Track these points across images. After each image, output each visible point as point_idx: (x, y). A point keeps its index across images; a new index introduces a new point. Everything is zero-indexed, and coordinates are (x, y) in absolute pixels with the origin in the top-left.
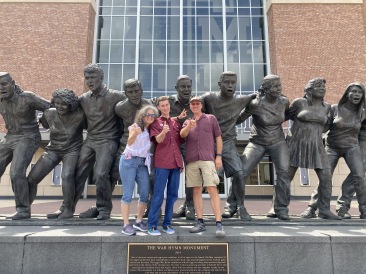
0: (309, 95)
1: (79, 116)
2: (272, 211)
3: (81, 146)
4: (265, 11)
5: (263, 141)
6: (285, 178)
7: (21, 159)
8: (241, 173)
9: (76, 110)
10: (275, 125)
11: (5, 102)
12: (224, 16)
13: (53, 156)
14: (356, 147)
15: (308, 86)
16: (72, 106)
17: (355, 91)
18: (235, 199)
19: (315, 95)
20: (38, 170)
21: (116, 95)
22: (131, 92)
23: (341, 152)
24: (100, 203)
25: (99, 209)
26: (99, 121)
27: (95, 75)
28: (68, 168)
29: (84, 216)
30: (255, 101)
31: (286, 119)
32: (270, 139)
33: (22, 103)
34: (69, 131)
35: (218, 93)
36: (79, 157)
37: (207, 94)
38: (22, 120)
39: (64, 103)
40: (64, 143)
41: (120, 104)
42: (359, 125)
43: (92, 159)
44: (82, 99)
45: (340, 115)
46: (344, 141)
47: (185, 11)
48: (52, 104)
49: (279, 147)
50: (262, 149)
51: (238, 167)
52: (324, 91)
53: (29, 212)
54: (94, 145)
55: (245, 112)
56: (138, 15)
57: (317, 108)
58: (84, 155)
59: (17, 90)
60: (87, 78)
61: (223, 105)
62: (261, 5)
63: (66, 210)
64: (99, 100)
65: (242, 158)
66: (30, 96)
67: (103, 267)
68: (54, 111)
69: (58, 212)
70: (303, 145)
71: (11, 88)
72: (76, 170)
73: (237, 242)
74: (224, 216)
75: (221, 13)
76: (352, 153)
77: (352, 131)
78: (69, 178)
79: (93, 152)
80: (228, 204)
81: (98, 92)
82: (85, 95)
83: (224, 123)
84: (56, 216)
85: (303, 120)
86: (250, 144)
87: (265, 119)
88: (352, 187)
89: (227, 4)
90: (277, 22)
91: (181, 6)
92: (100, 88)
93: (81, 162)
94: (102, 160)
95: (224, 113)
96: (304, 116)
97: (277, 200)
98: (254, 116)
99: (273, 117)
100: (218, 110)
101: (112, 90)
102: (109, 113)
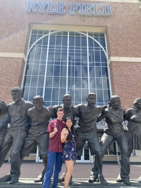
0: (136, 107)
1: (6, 116)
3: (5, 134)
4: (108, 65)
5: (112, 133)
6: (126, 156)
8: (100, 153)
9: (5, 113)
10: (119, 123)
15: (135, 102)
16: (3, 110)
18: (97, 169)
19: (140, 106)
21: (28, 104)
22: (37, 103)
24: (13, 171)
25: (12, 176)
26: (17, 119)
27: (17, 93)
30: (106, 109)
31: (124, 120)
32: (116, 132)
35: (86, 105)
36: (3, 140)
37: (80, 105)
41: (30, 109)
43: (11, 143)
44: (9, 106)
47: (69, 64)
49: (121, 137)
50: (112, 137)
51: (98, 149)
54: (13, 134)
55: (102, 115)
56: (46, 64)
58: (6, 140)
60: (13, 95)
61: (89, 111)
62: (106, 61)
64: (19, 107)
65: (101, 143)
70: (135, 135)
74: (90, 181)
75: (87, 65)
79: (12, 138)
80: (92, 173)
81: (18, 103)
82: (11, 104)
83: (90, 122)
85: (133, 121)
86: (105, 134)
87: (113, 120)
89: (90, 61)
90: (114, 70)
91: (68, 61)
92: (20, 100)
93: (4, 144)
94: (17, 143)
95: (89, 115)
96: (134, 119)
97: (122, 170)
98: (107, 118)
99: (117, 119)
100: (86, 114)
101: (27, 102)
102: (23, 115)
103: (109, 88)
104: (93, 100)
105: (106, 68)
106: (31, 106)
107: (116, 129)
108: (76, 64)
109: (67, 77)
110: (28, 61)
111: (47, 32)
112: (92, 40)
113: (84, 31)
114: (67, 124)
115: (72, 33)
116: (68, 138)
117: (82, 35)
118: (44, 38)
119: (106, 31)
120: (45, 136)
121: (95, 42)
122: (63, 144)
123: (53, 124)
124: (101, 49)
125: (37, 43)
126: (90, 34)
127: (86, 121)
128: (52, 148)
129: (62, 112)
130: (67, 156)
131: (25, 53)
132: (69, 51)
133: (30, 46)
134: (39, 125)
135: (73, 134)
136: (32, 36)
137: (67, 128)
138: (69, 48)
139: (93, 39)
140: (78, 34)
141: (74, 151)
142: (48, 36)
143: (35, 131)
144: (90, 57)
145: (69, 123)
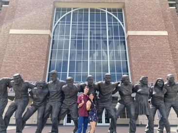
0: (141, 83)
1: (46, 91)
3: (46, 104)
4: (126, 38)
5: (124, 102)
6: (133, 119)
8: (114, 117)
10: (128, 95)
11: (17, 86)
12: (108, 40)
13: (34, 108)
14: (163, 105)
15: (141, 79)
17: (160, 82)
18: (112, 129)
19: (144, 83)
20: (27, 115)
21: (62, 82)
22: (69, 82)
23: (157, 107)
24: (53, 130)
26: (55, 93)
28: (40, 114)
30: (119, 85)
32: (126, 101)
33: (23, 85)
34: (42, 98)
35: (104, 82)
36: (45, 109)
37: (100, 82)
38: (23, 93)
39: (41, 86)
40: (39, 103)
41: (64, 86)
42: (163, 96)
44: (48, 84)
45: (155, 91)
46: (158, 102)
47: (91, 38)
48: (36, 86)
49: (130, 105)
50: (123, 106)
51: (113, 114)
52: (147, 82)
54: (52, 104)
55: (116, 89)
56: (70, 39)
57: (145, 88)
58: (47, 108)
59: (22, 80)
60: (51, 76)
61: (106, 87)
62: (124, 35)
64: (55, 85)
65: (115, 110)
66: (27, 83)
68: (36, 89)
70: (140, 104)
71: (20, 80)
72: (44, 115)
75: (106, 39)
76: (162, 108)
77: (161, 98)
79: (51, 107)
80: (109, 131)
81: (55, 82)
82: (50, 83)
86: (118, 103)
87: (124, 93)
88: (163, 123)
89: (109, 35)
90: (131, 43)
91: (89, 36)
92: (56, 80)
93: (46, 111)
95: (106, 90)
99: (127, 92)
100: (104, 89)
101: (61, 81)
102: (59, 90)
103: (126, 59)
105: (124, 42)
106: (65, 84)
107: (127, 99)
108: (97, 38)
109: (89, 50)
110: (53, 37)
111: (69, 10)
112: (111, 16)
113: (104, 7)
115: (92, 10)
116: (91, 107)
117: (102, 11)
118: (67, 15)
119: (124, 7)
120: (75, 105)
121: (114, 17)
122: (88, 111)
123: (81, 97)
124: (119, 24)
125: (61, 20)
126: (109, 10)
127: (104, 94)
128: (81, 114)
129: (88, 89)
130: (91, 119)
131: (51, 30)
132: (90, 26)
133: (55, 23)
134: (70, 97)
135: (95, 104)
136: (56, 13)
137: (90, 100)
138: (90, 23)
139: (112, 14)
140: (98, 11)
141: (96, 116)
142: (70, 13)
144: (109, 31)
145: (91, 97)
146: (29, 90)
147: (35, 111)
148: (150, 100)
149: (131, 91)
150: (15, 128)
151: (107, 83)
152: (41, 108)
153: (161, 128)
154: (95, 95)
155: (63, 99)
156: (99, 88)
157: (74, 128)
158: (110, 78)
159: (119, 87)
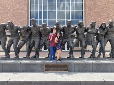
0: (91, 26)
1: (30, 32)
2: (80, 56)
5: (78, 38)
6: (84, 48)
7: (16, 43)
8: (72, 47)
10: (82, 34)
11: (11, 29)
13: (23, 42)
14: (103, 40)
15: (91, 23)
16: (28, 30)
17: (104, 25)
18: (71, 53)
19: (93, 26)
20: (20, 46)
21: (39, 26)
22: (44, 26)
23: (99, 41)
24: (36, 54)
26: (35, 33)
28: (28, 45)
29: (32, 57)
30: (76, 28)
32: (80, 38)
33: (15, 29)
34: (27, 36)
35: (67, 26)
36: (30, 42)
37: (64, 26)
38: (15, 33)
39: (26, 29)
40: (26, 39)
41: (41, 29)
42: (104, 34)
43: (34, 43)
44: (31, 27)
46: (100, 38)
48: (23, 29)
49: (83, 40)
50: (78, 40)
51: (71, 45)
53: (18, 56)
54: (34, 40)
55: (74, 30)
57: (93, 29)
58: (32, 42)
59: (13, 25)
63: (28, 56)
64: (35, 28)
65: (73, 43)
66: (17, 27)
67: (39, 69)
68: (23, 31)
69: (26, 56)
70: (89, 39)
71: (12, 25)
72: (30, 46)
73: (70, 64)
74: (68, 57)
76: (102, 41)
77: (102, 35)
78: (28, 48)
79: (34, 41)
80: (69, 54)
81: (35, 26)
84: (25, 57)
85: (89, 33)
86: (75, 39)
87: (79, 32)
88: (101, 50)
92: (35, 25)
93: (31, 44)
94: (37, 43)
95: (68, 31)
96: (89, 32)
97: (81, 53)
98: (76, 32)
99: (81, 32)
100: (67, 30)
101: (38, 25)
102: (38, 31)
103: (83, 10)
104: (70, 24)
106: (41, 27)
107: (81, 36)
109: (57, 3)
114: (57, 35)
122: (56, 44)
127: (67, 34)
128: (52, 45)
129: (56, 30)
143: (44, 38)
145: (58, 35)
146: (19, 31)
147: (24, 44)
148: (96, 37)
149: (84, 31)
150: (14, 53)
151: (69, 26)
152: (28, 42)
153: (100, 53)
154: (61, 34)
155: (41, 36)
156: (63, 30)
157: (48, 53)
158: (71, 23)
159: (76, 29)
